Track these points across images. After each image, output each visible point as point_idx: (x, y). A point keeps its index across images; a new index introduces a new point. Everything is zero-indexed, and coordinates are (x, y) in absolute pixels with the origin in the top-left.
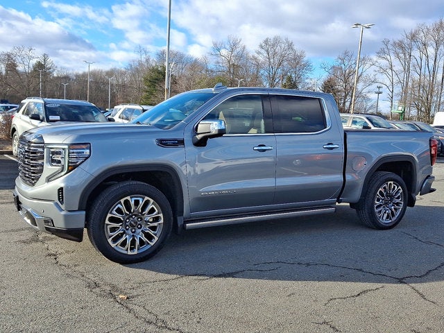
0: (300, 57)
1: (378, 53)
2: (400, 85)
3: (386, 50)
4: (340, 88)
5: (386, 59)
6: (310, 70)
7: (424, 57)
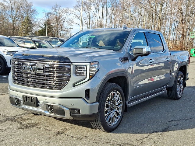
0: (30, 6)
1: (74, 7)
2: (86, 25)
3: (78, 6)
4: (54, 25)
5: (79, 10)
6: (36, 13)
7: (97, 11)
